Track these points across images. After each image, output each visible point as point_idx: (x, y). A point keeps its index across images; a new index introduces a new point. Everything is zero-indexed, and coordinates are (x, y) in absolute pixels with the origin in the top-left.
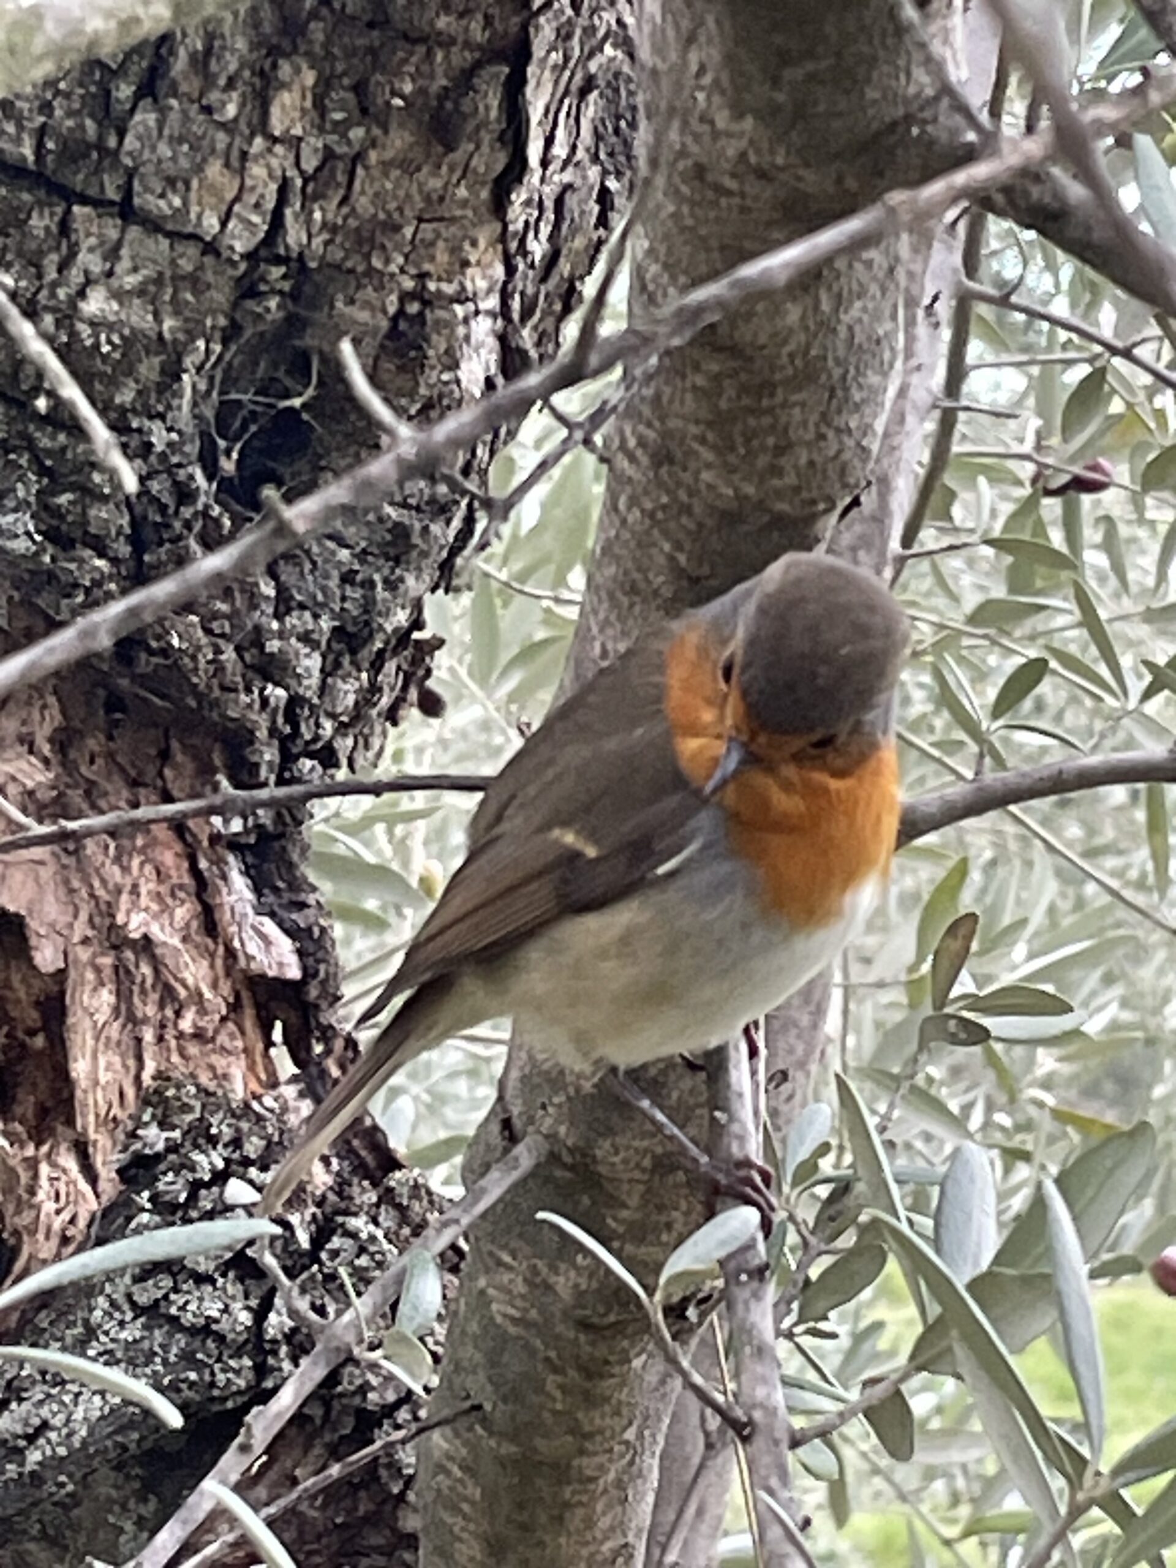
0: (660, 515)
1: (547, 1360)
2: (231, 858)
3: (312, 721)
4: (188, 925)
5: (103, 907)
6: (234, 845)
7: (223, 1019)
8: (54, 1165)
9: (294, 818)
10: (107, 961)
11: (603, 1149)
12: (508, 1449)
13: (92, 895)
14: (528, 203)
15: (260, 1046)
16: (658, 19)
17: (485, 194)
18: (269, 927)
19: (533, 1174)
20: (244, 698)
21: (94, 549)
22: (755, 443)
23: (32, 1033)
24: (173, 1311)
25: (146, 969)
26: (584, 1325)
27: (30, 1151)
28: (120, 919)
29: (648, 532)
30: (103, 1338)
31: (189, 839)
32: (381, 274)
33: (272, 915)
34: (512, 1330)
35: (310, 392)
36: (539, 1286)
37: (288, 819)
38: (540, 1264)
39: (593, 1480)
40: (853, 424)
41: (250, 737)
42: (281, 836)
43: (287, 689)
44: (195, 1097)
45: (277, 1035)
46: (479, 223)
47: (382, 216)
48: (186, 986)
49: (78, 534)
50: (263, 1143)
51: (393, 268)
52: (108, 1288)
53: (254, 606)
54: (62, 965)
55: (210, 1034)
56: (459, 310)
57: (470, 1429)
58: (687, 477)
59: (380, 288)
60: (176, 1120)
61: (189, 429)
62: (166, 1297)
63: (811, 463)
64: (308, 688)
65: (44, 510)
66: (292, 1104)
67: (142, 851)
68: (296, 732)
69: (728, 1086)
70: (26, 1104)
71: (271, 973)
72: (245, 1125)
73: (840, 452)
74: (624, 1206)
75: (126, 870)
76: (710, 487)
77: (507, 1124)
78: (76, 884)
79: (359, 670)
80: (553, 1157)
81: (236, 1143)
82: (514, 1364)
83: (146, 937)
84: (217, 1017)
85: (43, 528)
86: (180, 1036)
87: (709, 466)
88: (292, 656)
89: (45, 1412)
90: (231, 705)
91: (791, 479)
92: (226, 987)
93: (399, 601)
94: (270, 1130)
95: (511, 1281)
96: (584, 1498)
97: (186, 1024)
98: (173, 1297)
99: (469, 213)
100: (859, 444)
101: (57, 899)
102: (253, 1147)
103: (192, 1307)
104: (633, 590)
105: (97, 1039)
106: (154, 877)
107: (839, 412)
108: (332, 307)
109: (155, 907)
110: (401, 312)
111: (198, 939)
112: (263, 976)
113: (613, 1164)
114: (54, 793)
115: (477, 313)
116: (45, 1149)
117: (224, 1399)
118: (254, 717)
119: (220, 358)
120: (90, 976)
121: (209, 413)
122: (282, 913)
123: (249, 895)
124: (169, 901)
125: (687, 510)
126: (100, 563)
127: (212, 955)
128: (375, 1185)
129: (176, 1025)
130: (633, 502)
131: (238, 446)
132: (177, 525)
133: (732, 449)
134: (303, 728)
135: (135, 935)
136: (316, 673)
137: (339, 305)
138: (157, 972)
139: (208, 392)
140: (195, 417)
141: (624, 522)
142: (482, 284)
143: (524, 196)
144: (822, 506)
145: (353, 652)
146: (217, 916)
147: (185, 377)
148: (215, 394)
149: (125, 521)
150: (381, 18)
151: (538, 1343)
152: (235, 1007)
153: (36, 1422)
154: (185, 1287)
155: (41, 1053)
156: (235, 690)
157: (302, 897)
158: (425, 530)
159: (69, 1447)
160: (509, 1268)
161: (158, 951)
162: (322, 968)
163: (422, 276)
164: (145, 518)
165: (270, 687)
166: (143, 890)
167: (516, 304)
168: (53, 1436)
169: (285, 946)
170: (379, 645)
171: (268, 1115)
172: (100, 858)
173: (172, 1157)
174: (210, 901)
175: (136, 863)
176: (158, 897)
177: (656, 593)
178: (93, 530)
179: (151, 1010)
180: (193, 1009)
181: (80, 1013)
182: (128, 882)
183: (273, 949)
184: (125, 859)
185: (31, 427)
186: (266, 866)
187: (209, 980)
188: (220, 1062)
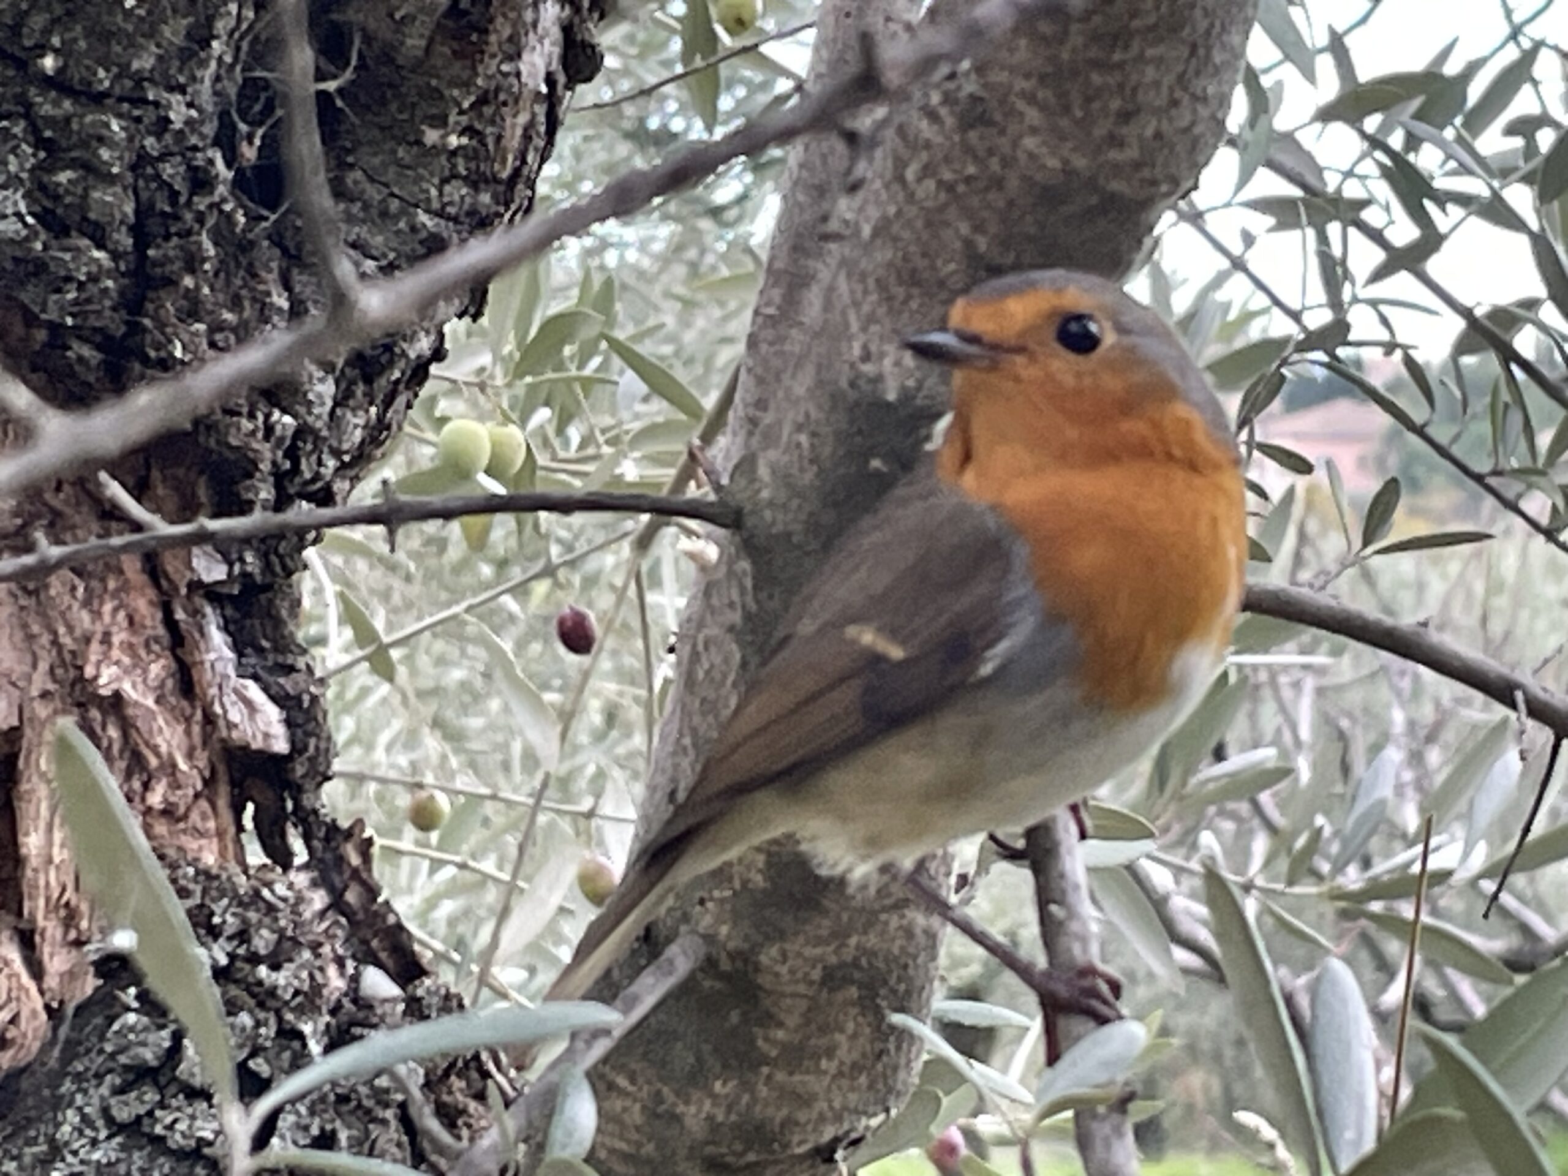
0: (961, 188)
2: (208, 610)
3: (314, 457)
4: (162, 685)
5: (68, 657)
6: (212, 593)
7: (197, 796)
9: (284, 567)
11: (768, 956)
13: (55, 642)
15: (232, 830)
18: (253, 690)
20: (247, 425)
21: (92, 238)
22: (1096, 105)
24: (159, 1130)
25: (114, 732)
26: (715, 1165)
28: (89, 671)
29: (942, 209)
30: (70, 1158)
31: (164, 583)
33: (256, 678)
35: (349, 74)
36: (661, 1116)
37: (278, 569)
38: (667, 1091)
40: (1211, 90)
41: (249, 469)
42: (267, 588)
43: (295, 416)
44: (195, 880)
45: (248, 819)
48: (158, 755)
49: (75, 219)
50: (275, 936)
52: (79, 1099)
53: (266, 319)
54: (15, 722)
55: (182, 810)
58: (1004, 143)
61: (210, 108)
62: (150, 1114)
63: (1158, 135)
64: (318, 417)
65: (39, 188)
66: (308, 894)
67: (115, 594)
68: (296, 469)
69: (1062, 876)
71: (257, 744)
72: (253, 916)
73: (1193, 123)
74: (780, 1025)
75: (97, 615)
76: (1032, 156)
78: (35, 629)
79: (371, 404)
81: (243, 935)
83: (117, 695)
84: (191, 792)
85: (37, 209)
86: (148, 811)
87: (1034, 131)
88: (305, 379)
90: (233, 431)
91: (1132, 153)
92: (202, 759)
93: (426, 324)
94: (282, 923)
95: (625, 1110)
97: (155, 799)
98: (158, 1113)
100: (1213, 117)
101: (15, 648)
102: (263, 941)
103: (181, 1126)
104: (913, 279)
105: (53, 810)
106: (125, 624)
107: (1198, 73)
109: (127, 660)
111: (173, 700)
112: (245, 748)
113: (777, 975)
114: (19, 521)
118: (255, 446)
119: (251, 27)
121: (232, 91)
122: (271, 677)
123: (230, 655)
124: (142, 653)
126: (97, 254)
127: (188, 720)
129: (143, 799)
130: (927, 171)
131: (260, 132)
132: (189, 216)
133: (1067, 109)
134: (304, 465)
135: (105, 692)
136: (329, 403)
138: (125, 735)
139: (232, 67)
140: (216, 93)
141: (911, 197)
144: (1164, 188)
145: (369, 380)
146: (195, 673)
147: (215, 44)
148: (238, 68)
149: (129, 208)
152: (209, 782)
154: (174, 1103)
156: (239, 414)
157: (290, 660)
160: (623, 1093)
161: (130, 711)
162: (312, 742)
164: (152, 206)
165: (276, 415)
166: (116, 640)
169: (271, 714)
170: (397, 374)
171: (281, 905)
172: (67, 598)
174: (188, 659)
175: (108, 608)
176: (130, 648)
178: (92, 216)
180: (164, 782)
181: (35, 779)
182: (99, 628)
183: (259, 717)
184: (96, 603)
185: (33, 91)
186: (248, 622)
187: (185, 746)
188: (191, 844)
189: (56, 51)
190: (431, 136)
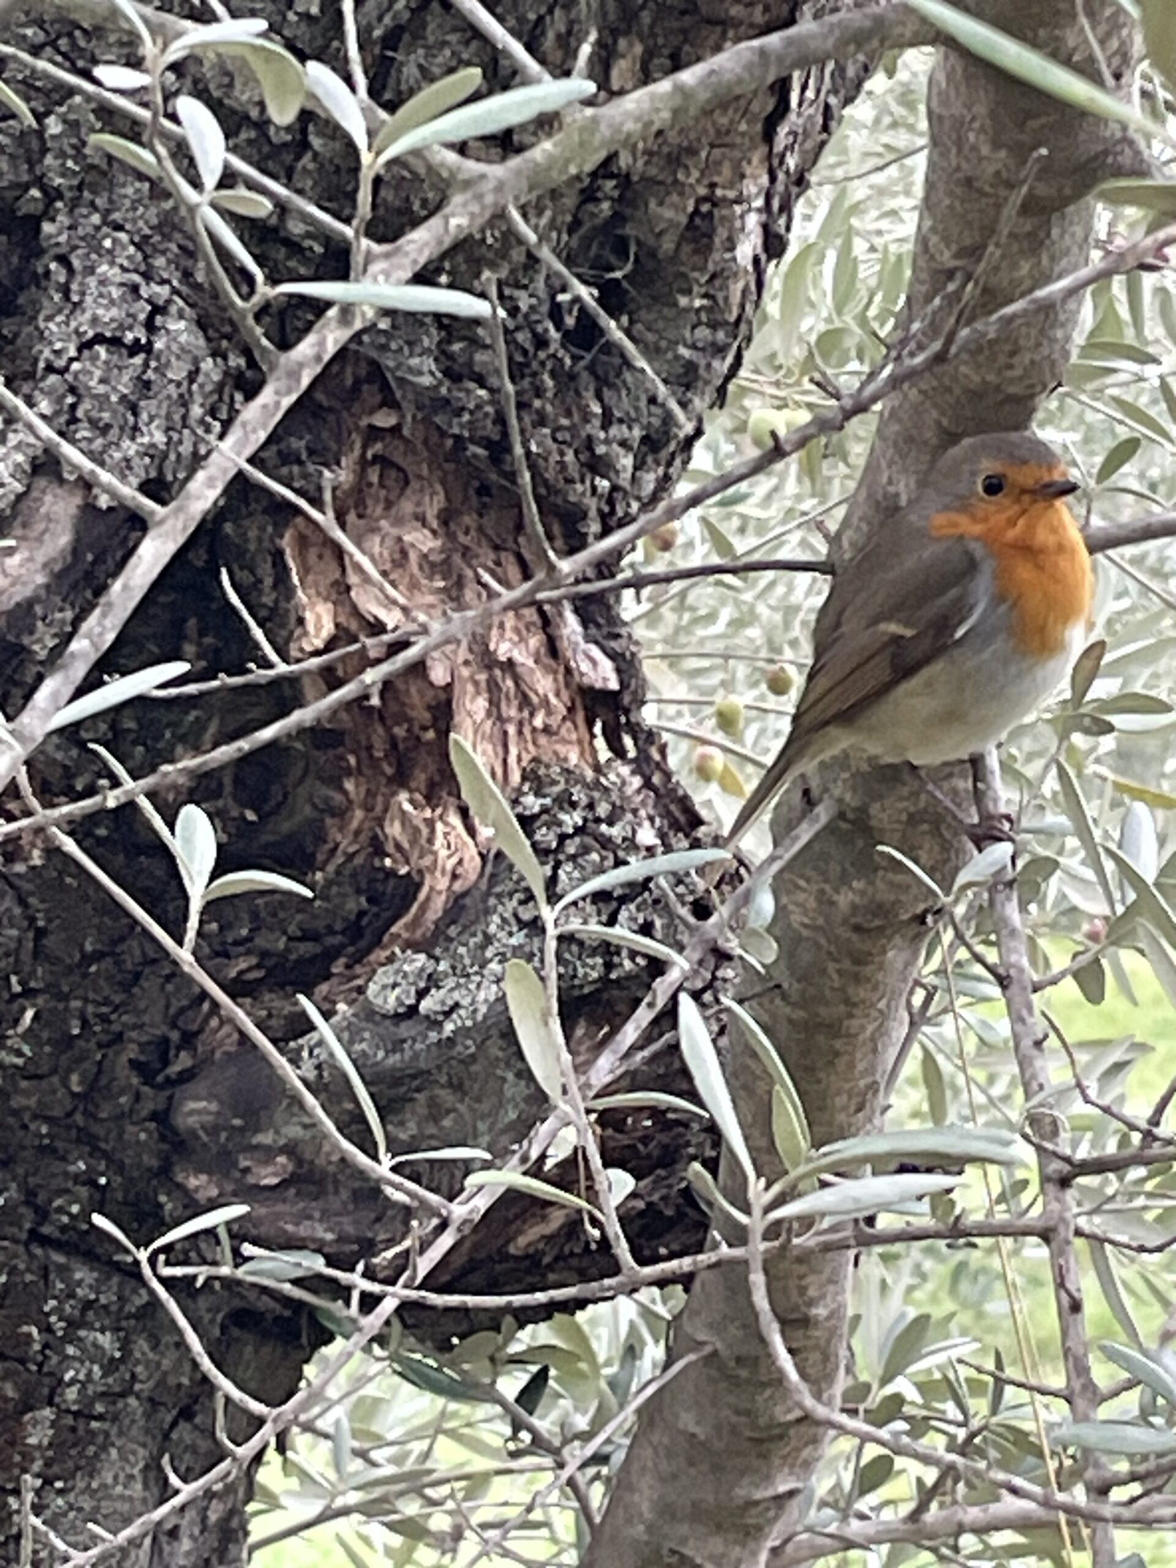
0: (931, 393)
1: (829, 953)
3: (624, 503)
4: (537, 653)
5: (479, 638)
7: (564, 719)
8: (446, 824)
10: (482, 677)
11: (875, 809)
12: (799, 1014)
14: (789, 133)
15: (587, 737)
16: (944, 85)
17: (759, 127)
18: (595, 652)
19: (826, 828)
20: (579, 487)
21: (477, 382)
23: (425, 729)
25: (510, 683)
26: (857, 929)
27: (428, 813)
28: (492, 647)
29: (922, 404)
32: (683, 185)
33: (597, 643)
34: (805, 933)
35: (629, 266)
36: (826, 902)
38: (827, 888)
39: (856, 1035)
40: (1059, 336)
41: (584, 516)
43: (609, 480)
44: (560, 774)
45: (598, 728)
46: (753, 147)
47: (685, 144)
48: (538, 695)
49: (465, 371)
50: (610, 806)
51: (692, 180)
52: (500, 908)
53: (587, 421)
54: (450, 680)
55: (555, 729)
56: (738, 209)
57: (772, 1001)
59: (681, 194)
60: (547, 790)
61: (544, 296)
64: (624, 479)
65: (443, 355)
66: (628, 779)
68: (613, 511)
69: (985, 767)
70: (420, 778)
71: (599, 685)
72: (596, 795)
73: (1051, 354)
77: (806, 792)
79: (658, 466)
80: (842, 816)
81: (591, 806)
82: (805, 956)
83: (510, 660)
84: (560, 717)
85: (442, 367)
86: (534, 730)
88: (613, 457)
89: (456, 996)
90: (570, 492)
92: (565, 695)
93: (688, 416)
94: (614, 798)
95: (805, 900)
96: (849, 1048)
97: (538, 722)
99: (747, 140)
100: (1063, 349)
102: (603, 810)
104: (911, 441)
105: (476, 732)
107: (1051, 328)
108: (646, 205)
109: (516, 638)
110: (696, 211)
111: (545, 661)
112: (591, 689)
113: (881, 819)
114: (442, 556)
115: (750, 210)
116: (439, 811)
117: (581, 987)
118: (586, 500)
120: (470, 688)
122: (605, 643)
123: (579, 629)
124: (525, 632)
125: (949, 390)
126: (482, 393)
127: (555, 672)
128: (687, 836)
129: (530, 723)
132: (536, 364)
134: (618, 507)
135: (503, 659)
136: (630, 470)
137: (652, 204)
138: (517, 685)
142: (754, 190)
143: (786, 130)
145: (655, 453)
146: (558, 642)
150: (691, 7)
151: (823, 941)
152: (571, 710)
153: (450, 1002)
155: (429, 743)
156: (573, 482)
157: (617, 630)
158: (709, 366)
159: (474, 1019)
160: (804, 890)
161: (519, 669)
162: (633, 682)
163: (713, 186)
165: (598, 480)
166: (508, 626)
167: (776, 204)
168: (462, 1012)
169: (607, 667)
170: (673, 447)
171: (613, 787)
173: (545, 817)
174: (553, 634)
176: (517, 631)
177: (925, 443)
178: (477, 369)
179: (513, 712)
180: (543, 711)
181: (463, 714)
183: (599, 668)
187: (554, 688)
188: (562, 749)
189: (449, 273)
190: (683, 301)
